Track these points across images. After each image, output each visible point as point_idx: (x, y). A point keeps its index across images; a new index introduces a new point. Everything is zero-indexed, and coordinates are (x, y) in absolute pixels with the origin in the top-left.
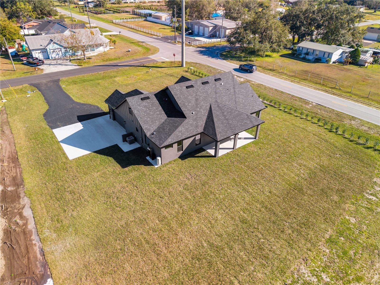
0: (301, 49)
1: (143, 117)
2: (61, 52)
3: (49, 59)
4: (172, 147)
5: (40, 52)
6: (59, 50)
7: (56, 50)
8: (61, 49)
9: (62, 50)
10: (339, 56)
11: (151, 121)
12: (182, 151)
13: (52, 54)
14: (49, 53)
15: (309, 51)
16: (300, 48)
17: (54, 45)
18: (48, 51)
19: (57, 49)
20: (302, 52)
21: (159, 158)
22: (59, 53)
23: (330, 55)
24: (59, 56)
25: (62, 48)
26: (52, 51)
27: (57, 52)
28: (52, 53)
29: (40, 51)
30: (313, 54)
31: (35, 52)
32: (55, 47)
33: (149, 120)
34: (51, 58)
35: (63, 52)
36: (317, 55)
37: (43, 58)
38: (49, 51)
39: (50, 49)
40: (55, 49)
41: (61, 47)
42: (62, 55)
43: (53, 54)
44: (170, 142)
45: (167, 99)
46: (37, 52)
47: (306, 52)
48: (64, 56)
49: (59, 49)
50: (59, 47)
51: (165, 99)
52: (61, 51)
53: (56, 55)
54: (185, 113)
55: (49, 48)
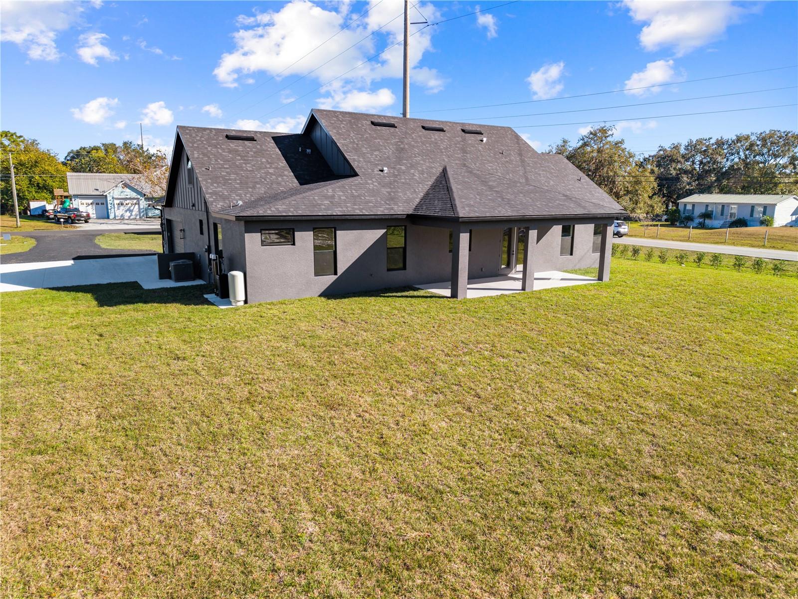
0: (689, 207)
1: (214, 168)
2: (137, 206)
3: (108, 218)
4: (294, 244)
5: (91, 204)
6: (135, 201)
7: (128, 201)
8: (138, 199)
9: (141, 202)
10: (792, 215)
11: (238, 182)
12: (336, 274)
13: (116, 209)
14: (109, 205)
15: (710, 209)
16: (687, 206)
17: (124, 190)
18: (109, 202)
19: (130, 199)
20: (693, 214)
21: (238, 275)
22: (132, 208)
23: (768, 209)
24: (131, 215)
25: (141, 198)
26: (117, 202)
27: (130, 205)
28: (116, 206)
29: (90, 201)
30: (722, 214)
31: (80, 201)
32: (125, 194)
33: (235, 180)
34: (112, 216)
35: (142, 207)
36: (732, 215)
37: (95, 215)
38: (111, 202)
39: (113, 198)
40: (126, 199)
41: (139, 197)
42: (138, 213)
43: (118, 209)
44: (280, 212)
45: (309, 151)
46: (85, 201)
47: (703, 211)
48: (143, 215)
49: (134, 199)
50: (134, 195)
51: (304, 151)
52: (139, 204)
53: (126, 211)
54: (355, 165)
55: (111, 194)
